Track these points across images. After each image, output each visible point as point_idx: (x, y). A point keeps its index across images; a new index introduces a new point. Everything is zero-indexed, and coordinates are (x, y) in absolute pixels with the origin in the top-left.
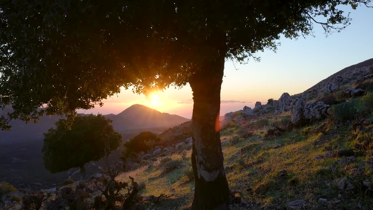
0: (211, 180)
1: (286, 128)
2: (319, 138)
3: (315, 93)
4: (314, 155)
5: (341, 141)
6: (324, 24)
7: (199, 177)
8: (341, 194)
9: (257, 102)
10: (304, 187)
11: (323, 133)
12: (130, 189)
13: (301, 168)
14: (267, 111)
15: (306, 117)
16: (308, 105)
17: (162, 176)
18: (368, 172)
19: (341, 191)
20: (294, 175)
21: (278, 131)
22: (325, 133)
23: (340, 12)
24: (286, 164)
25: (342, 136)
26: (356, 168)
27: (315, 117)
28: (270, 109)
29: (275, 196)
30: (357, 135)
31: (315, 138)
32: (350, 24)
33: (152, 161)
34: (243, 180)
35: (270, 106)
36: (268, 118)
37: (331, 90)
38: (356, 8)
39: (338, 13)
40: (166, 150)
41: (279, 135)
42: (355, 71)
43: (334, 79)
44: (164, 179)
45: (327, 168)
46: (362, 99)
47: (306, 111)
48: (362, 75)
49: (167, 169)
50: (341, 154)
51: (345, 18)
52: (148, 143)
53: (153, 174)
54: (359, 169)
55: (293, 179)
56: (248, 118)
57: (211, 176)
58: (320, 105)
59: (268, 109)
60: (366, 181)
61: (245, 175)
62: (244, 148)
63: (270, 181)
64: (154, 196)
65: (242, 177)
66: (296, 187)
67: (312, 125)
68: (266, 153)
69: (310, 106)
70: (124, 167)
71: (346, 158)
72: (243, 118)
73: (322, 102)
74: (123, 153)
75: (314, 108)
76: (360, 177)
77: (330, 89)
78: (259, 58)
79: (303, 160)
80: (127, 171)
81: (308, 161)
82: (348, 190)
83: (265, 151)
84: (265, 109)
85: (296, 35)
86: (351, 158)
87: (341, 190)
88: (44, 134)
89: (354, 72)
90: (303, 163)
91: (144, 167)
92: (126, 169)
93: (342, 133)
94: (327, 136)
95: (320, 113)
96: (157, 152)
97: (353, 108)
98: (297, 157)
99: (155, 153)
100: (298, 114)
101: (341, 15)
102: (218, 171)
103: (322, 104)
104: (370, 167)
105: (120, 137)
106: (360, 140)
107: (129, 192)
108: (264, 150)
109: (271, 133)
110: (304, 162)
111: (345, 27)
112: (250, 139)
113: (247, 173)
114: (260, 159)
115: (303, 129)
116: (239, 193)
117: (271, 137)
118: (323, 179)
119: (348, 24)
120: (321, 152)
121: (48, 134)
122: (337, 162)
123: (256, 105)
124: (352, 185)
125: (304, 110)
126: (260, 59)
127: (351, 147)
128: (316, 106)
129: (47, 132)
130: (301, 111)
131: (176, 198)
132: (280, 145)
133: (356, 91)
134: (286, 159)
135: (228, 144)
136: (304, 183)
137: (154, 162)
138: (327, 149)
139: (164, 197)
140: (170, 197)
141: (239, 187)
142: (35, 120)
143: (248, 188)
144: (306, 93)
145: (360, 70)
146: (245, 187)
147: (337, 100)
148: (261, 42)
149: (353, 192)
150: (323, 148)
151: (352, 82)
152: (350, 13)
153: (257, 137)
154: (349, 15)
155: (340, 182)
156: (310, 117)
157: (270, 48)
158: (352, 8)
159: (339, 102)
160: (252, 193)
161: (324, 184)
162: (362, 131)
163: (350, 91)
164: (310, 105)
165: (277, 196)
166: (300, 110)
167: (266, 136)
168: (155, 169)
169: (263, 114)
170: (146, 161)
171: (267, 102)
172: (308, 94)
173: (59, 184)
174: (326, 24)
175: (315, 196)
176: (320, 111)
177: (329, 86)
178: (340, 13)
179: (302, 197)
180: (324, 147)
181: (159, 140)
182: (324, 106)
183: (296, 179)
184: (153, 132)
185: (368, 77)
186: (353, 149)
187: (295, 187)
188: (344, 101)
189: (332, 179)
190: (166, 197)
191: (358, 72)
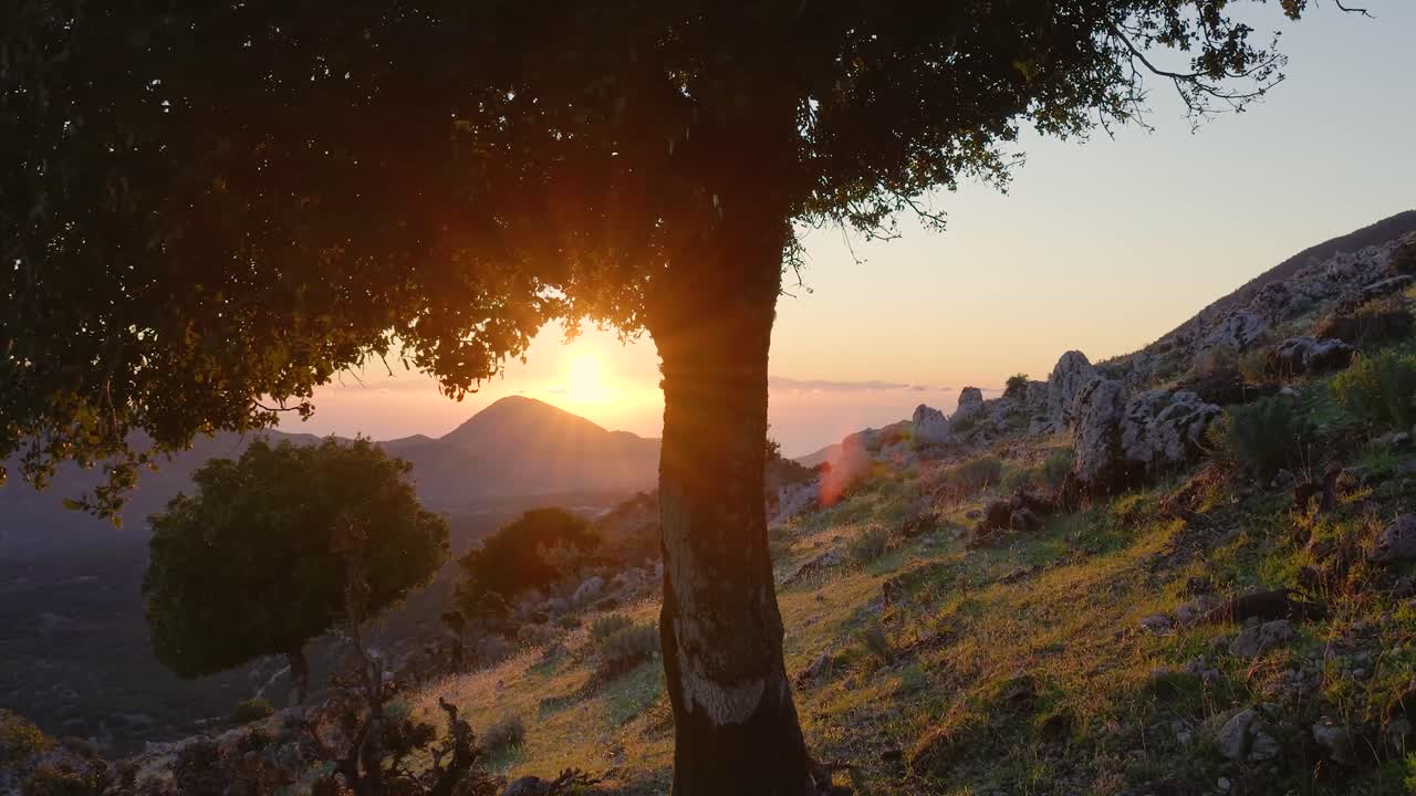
0: (731, 720)
1: (1055, 498)
2: (1173, 542)
3: (1183, 350)
4: (1143, 611)
5: (1249, 555)
6: (1184, 78)
7: (689, 707)
8: (1228, 777)
9: (965, 390)
10: (1094, 746)
11: (1188, 520)
12: (441, 749)
13: (1089, 666)
14: (1001, 425)
15: (1130, 453)
16: (1139, 404)
17: (590, 690)
18: (1335, 688)
19: (1229, 764)
20: (1062, 695)
21: (1026, 511)
22: (1194, 522)
23: (1241, 30)
24: (1036, 651)
25: (1257, 535)
26: (1291, 672)
27: (1164, 454)
28: (1016, 417)
29: (981, 782)
30: (1308, 534)
31: (1156, 540)
32: (1281, 77)
33: (561, 629)
34: (876, 714)
35: (1015, 404)
36: (1004, 455)
37: (1242, 342)
38: (1301, 12)
39: (1233, 35)
40: (620, 584)
41: (1031, 525)
42: (1334, 263)
43: (1257, 298)
44: (599, 704)
45: (1185, 668)
46: (1336, 384)
47: (1132, 431)
48: (1362, 279)
49: (611, 662)
50: (1242, 611)
51: (1263, 54)
52: (554, 554)
53: (559, 684)
54: (1300, 675)
55: (1057, 711)
56: (932, 455)
57: (733, 703)
58: (1184, 404)
59: (1007, 416)
60: (1324, 725)
61: (883, 693)
62: (895, 580)
63: (968, 720)
64: (537, 779)
65: (871, 702)
66: (1064, 744)
67: (1152, 485)
68: (969, 603)
69: (1145, 411)
70: (457, 652)
71: (1259, 628)
72: (914, 453)
73: (1193, 395)
74: (458, 594)
75: (1162, 415)
76: (1303, 706)
77: (1237, 336)
78: (942, 214)
79: (1100, 633)
80: (467, 671)
81: (1119, 636)
82: (1258, 762)
83: (969, 595)
84: (994, 417)
85: (1079, 124)
86: (1274, 625)
87: (1228, 759)
88: (151, 519)
89: (1333, 267)
90: (1099, 647)
91: (528, 653)
92: (461, 661)
93: (1257, 522)
94: (1200, 532)
95: (1183, 439)
96: (587, 589)
97: (1304, 420)
98: (1082, 620)
99: (581, 595)
100: (1100, 443)
101: (1243, 44)
102: (762, 683)
103: (1191, 403)
104: (1341, 669)
105: (440, 531)
106: (1321, 552)
107: (437, 762)
108: (966, 590)
109: (999, 516)
110: (1102, 642)
111: (1262, 92)
112: (928, 541)
113: (893, 683)
114: (947, 628)
115: (1120, 502)
116: (847, 771)
117: (997, 535)
118: (1167, 713)
119: (1272, 78)
120: (1171, 602)
121: (167, 519)
122: (1226, 641)
123: (960, 402)
124: (1271, 740)
125: (1122, 424)
126: (944, 218)
127: (1284, 580)
128: (1168, 410)
129: (162, 512)
130: (1112, 428)
131: (623, 785)
132: (1026, 570)
133: (1322, 349)
134: (1041, 629)
135: (843, 561)
136: (1096, 730)
137: (567, 635)
138: (1199, 588)
139: (574, 781)
140: (597, 781)
141: (855, 743)
142: (38, 479)
143: (887, 749)
144: (1151, 351)
145: (1357, 261)
146: (879, 745)
147: (1251, 383)
148: (944, 150)
149: (1274, 770)
150: (1182, 585)
151: (1322, 310)
152: (1279, 33)
153: (954, 531)
154: (1276, 41)
155: (1226, 727)
156: (1147, 456)
157: (984, 175)
158: (1286, 14)
159: (1252, 395)
160: (899, 770)
161: (1170, 734)
162: (1328, 516)
163: (1300, 350)
164: (1144, 407)
165: (993, 784)
166: (1107, 425)
167: (981, 530)
168: (568, 662)
169: (987, 437)
170: (538, 630)
171: (1004, 387)
172: (1159, 356)
173: (218, 718)
174: (1192, 78)
175: (1132, 784)
176: (1182, 430)
177: (1234, 325)
178: (1240, 34)
179: (1080, 789)
180: (1186, 581)
181: (596, 540)
182: (1196, 408)
183: (1064, 712)
184: (574, 509)
185: (1380, 288)
186: (1289, 591)
187: (1060, 748)
188: (1276, 388)
189: (1201, 713)
190: (586, 783)
191: (1347, 268)
